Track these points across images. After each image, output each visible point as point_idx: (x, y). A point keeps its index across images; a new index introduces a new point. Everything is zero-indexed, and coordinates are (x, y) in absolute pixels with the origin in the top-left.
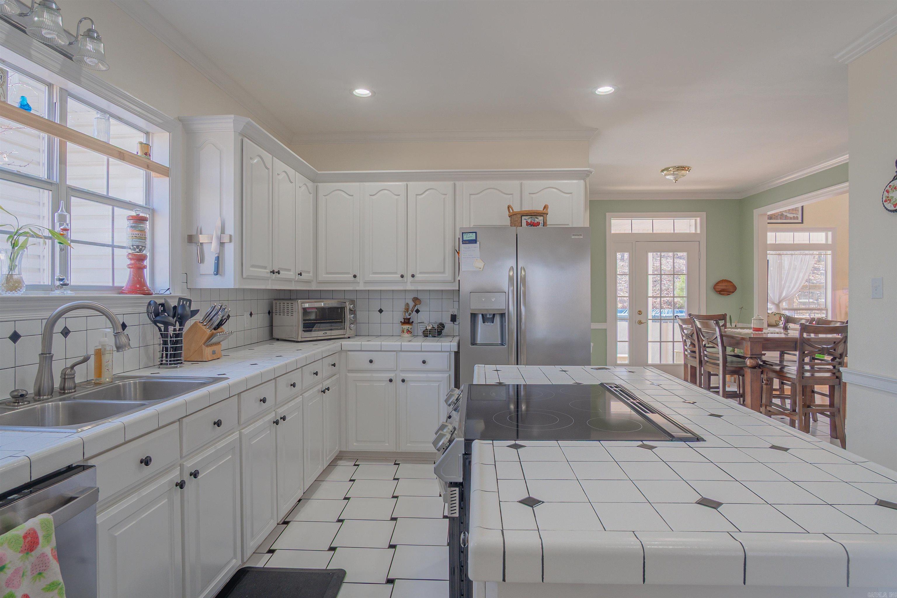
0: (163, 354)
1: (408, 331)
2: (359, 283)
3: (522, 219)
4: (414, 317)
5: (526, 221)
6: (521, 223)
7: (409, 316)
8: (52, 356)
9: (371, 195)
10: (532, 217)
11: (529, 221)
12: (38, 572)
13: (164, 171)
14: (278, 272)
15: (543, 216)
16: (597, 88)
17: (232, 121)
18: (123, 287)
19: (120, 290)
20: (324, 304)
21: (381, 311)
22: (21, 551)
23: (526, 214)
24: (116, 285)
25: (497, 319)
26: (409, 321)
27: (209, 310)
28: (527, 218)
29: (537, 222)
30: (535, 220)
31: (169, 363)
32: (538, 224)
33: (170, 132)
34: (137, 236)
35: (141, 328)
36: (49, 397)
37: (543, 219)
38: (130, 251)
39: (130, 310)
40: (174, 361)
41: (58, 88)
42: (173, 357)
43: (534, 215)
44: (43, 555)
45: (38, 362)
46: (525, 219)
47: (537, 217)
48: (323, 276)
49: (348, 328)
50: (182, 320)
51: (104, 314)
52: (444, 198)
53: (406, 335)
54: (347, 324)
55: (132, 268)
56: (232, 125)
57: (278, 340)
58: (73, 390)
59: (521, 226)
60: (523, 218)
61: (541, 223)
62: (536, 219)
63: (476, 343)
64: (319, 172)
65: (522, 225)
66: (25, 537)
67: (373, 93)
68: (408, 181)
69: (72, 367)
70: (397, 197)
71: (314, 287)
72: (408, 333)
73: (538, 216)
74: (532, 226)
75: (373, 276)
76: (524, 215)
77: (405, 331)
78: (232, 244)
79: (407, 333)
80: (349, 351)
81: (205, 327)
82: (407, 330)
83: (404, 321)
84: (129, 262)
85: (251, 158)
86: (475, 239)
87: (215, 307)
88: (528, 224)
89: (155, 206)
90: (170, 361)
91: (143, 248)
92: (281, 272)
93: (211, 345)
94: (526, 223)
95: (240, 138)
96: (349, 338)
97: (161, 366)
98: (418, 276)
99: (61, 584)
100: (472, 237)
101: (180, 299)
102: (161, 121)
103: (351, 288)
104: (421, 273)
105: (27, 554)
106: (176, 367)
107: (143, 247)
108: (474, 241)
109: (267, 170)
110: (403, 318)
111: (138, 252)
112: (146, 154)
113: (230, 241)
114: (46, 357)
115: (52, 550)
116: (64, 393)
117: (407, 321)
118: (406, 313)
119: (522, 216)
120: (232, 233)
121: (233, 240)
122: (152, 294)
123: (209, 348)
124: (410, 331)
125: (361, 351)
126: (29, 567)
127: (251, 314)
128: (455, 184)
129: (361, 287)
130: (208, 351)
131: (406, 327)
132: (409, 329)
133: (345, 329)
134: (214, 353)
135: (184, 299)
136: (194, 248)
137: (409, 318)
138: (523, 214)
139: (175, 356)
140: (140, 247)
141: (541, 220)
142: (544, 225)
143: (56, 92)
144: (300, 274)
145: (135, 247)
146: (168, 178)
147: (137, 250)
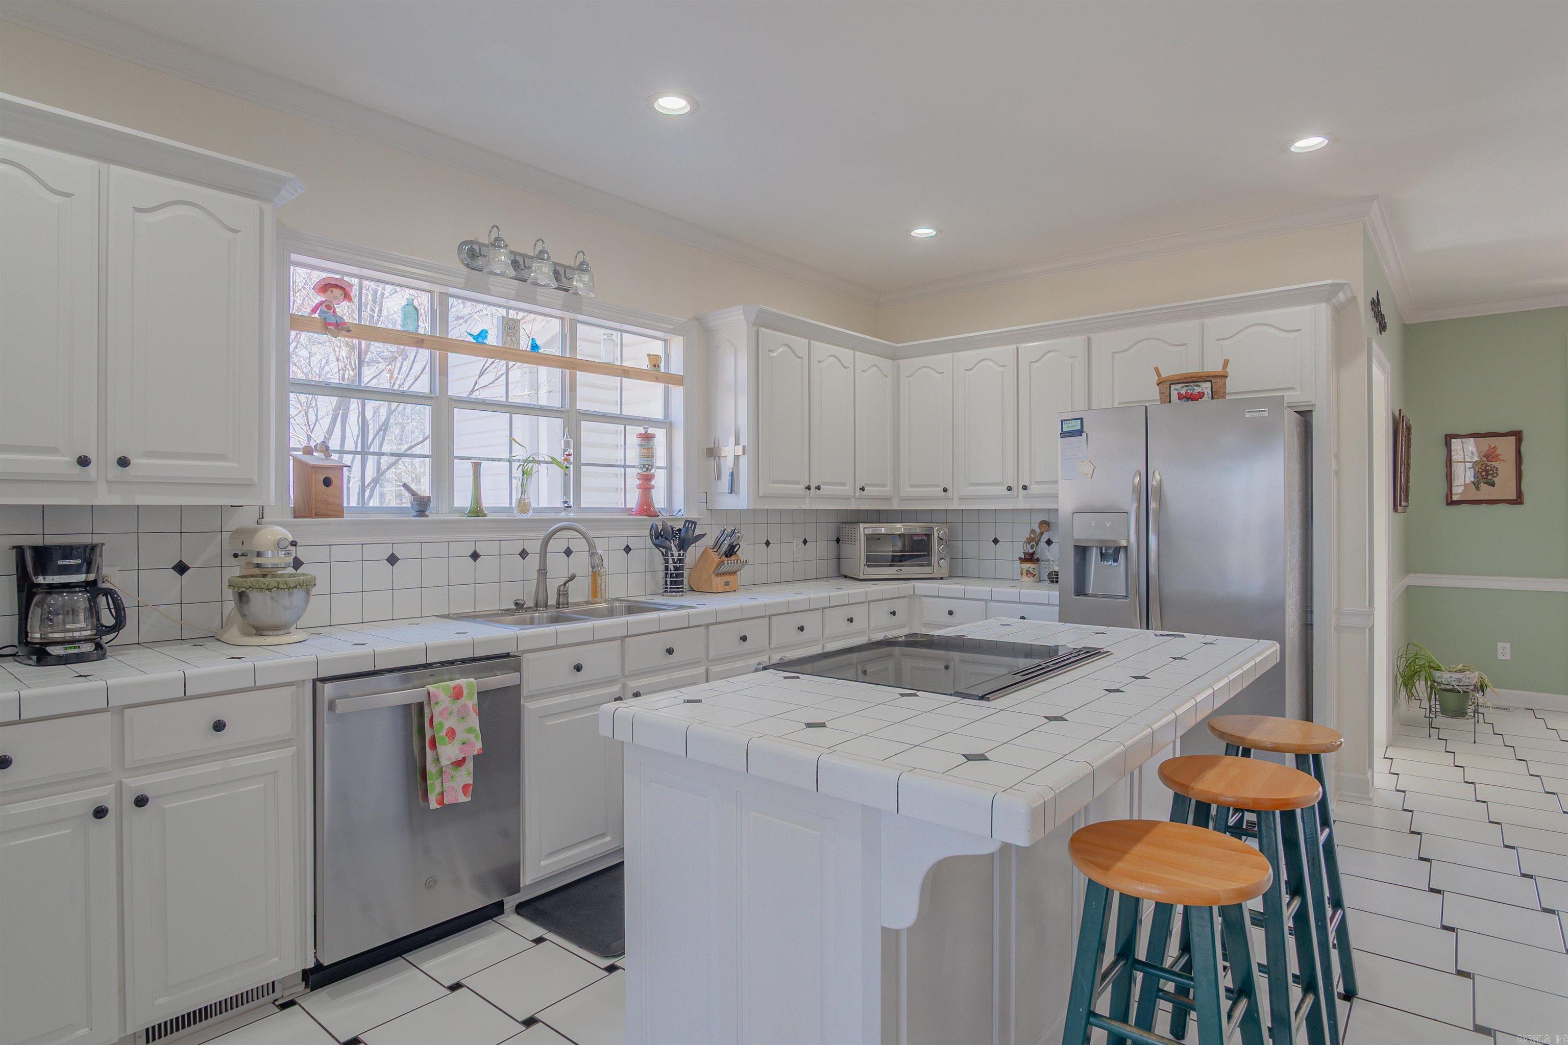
0: (666, 581)
1: (1028, 573)
2: (952, 499)
3: (1171, 390)
4: (1043, 551)
5: (1177, 392)
6: (1170, 395)
7: (1032, 549)
8: (546, 572)
9: (966, 370)
10: (1188, 384)
11: (1183, 392)
12: (462, 716)
13: (677, 380)
14: (818, 488)
15: (1211, 381)
16: (1293, 142)
17: (741, 311)
18: (633, 509)
19: (629, 511)
20: (885, 530)
21: (996, 541)
22: (450, 697)
23: (1178, 380)
24: (627, 506)
25: (1122, 556)
26: (1032, 557)
27: (718, 533)
28: (1178, 386)
29: (1199, 392)
30: (1194, 389)
31: (669, 590)
32: (1201, 395)
33: (683, 336)
34: (644, 454)
35: (647, 552)
36: (545, 609)
37: (1210, 386)
38: (640, 471)
39: (633, 533)
40: (674, 588)
41: (568, 319)
42: (674, 584)
43: (1192, 381)
44: (465, 705)
45: (536, 579)
46: (1176, 389)
47: (1198, 384)
48: (907, 490)
49: (936, 565)
50: (683, 545)
51: (584, 537)
52: (1072, 364)
53: (1025, 579)
54: (935, 558)
55: (640, 488)
56: (742, 316)
57: (846, 577)
58: (566, 606)
59: (1170, 402)
60: (1173, 387)
61: (1206, 393)
62: (1196, 388)
63: (1086, 593)
64: (898, 345)
65: (1172, 399)
66: (454, 688)
67: (939, 232)
68: (1018, 343)
69: (565, 584)
70: (1001, 369)
71: (895, 506)
72: (1029, 576)
73: (1200, 381)
74: (1190, 400)
75: (972, 488)
76: (1174, 382)
77: (1024, 573)
78: (745, 457)
79: (1027, 576)
80: (925, 596)
81: (715, 553)
82: (1027, 570)
83: (1025, 557)
84: (638, 482)
85: (770, 351)
86: (1080, 428)
87: (724, 530)
88: (1181, 397)
89: (673, 419)
90: (670, 588)
91: (650, 467)
92: (822, 487)
93: (724, 574)
94: (1178, 396)
95: (755, 329)
96: (942, 578)
97: (665, 594)
98: (1034, 489)
99: (477, 732)
100: (1077, 426)
101: (686, 521)
102: (671, 327)
103: (942, 508)
104: (1038, 483)
105: (454, 700)
106: (676, 596)
107: (649, 465)
108: (1079, 433)
109: (799, 360)
110: (1024, 553)
111: (645, 472)
112: (655, 366)
113: (744, 453)
114: (542, 572)
115: (474, 705)
116: (559, 608)
117: (1030, 558)
118: (1027, 544)
119: (1170, 385)
120: (746, 444)
121: (746, 453)
122: (658, 516)
123: (719, 578)
124: (1033, 574)
125: (938, 597)
126: (456, 709)
127: (805, 542)
128: (1089, 340)
129: (955, 505)
130: (718, 582)
131: (1026, 566)
132: (1030, 569)
133: (932, 565)
134: (727, 584)
135: (690, 522)
136: (712, 463)
137: (1031, 552)
138: (1172, 381)
139: (675, 583)
140: (647, 466)
141: (1207, 388)
142: (1214, 397)
143: (567, 322)
144: (863, 489)
145: (642, 466)
146: (682, 387)
147: (645, 470)
